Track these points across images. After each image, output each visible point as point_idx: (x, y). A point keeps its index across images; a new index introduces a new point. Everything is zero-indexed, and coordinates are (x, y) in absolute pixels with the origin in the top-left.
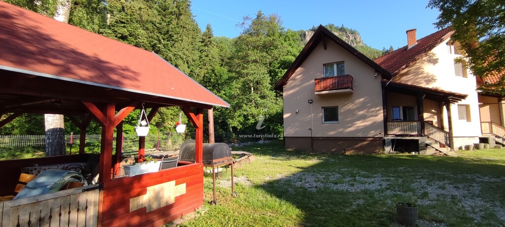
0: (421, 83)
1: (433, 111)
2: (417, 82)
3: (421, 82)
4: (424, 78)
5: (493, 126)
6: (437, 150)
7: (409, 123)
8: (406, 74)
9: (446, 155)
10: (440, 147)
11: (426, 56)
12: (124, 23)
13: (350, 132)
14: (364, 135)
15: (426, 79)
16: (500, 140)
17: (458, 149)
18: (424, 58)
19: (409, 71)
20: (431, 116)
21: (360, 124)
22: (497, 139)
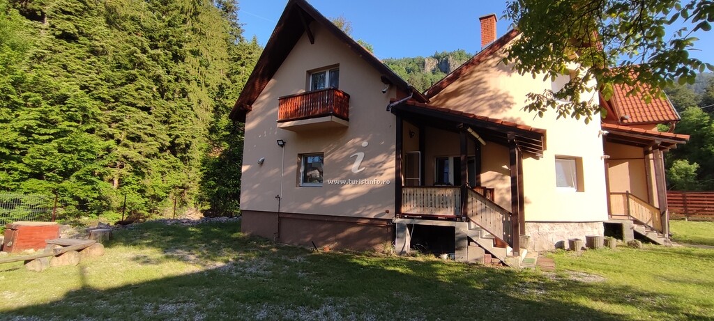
0: (483, 111)
1: (505, 167)
2: (474, 109)
3: (481, 108)
4: (489, 100)
5: (632, 202)
6: (487, 252)
7: (433, 190)
8: (456, 93)
9: (504, 264)
10: (495, 246)
11: (493, 58)
12: (70, 13)
13: (332, 206)
14: (356, 213)
15: (493, 102)
16: (642, 230)
17: (554, 248)
18: (490, 62)
19: (462, 87)
20: (497, 176)
21: (350, 191)
22: (637, 227)
